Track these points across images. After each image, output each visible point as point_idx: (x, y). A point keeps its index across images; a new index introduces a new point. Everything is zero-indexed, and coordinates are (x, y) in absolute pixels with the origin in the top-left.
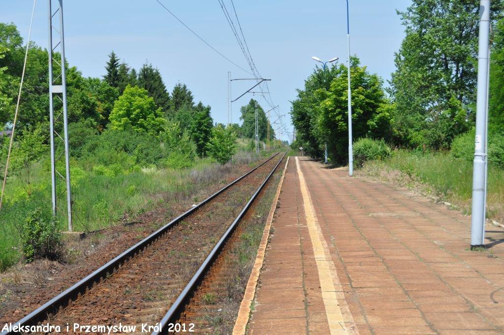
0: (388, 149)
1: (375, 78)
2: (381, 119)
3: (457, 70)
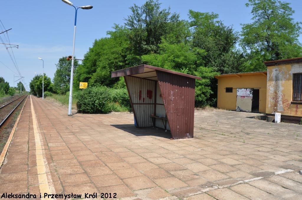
0: (52, 94)
1: (49, 78)
2: (50, 87)
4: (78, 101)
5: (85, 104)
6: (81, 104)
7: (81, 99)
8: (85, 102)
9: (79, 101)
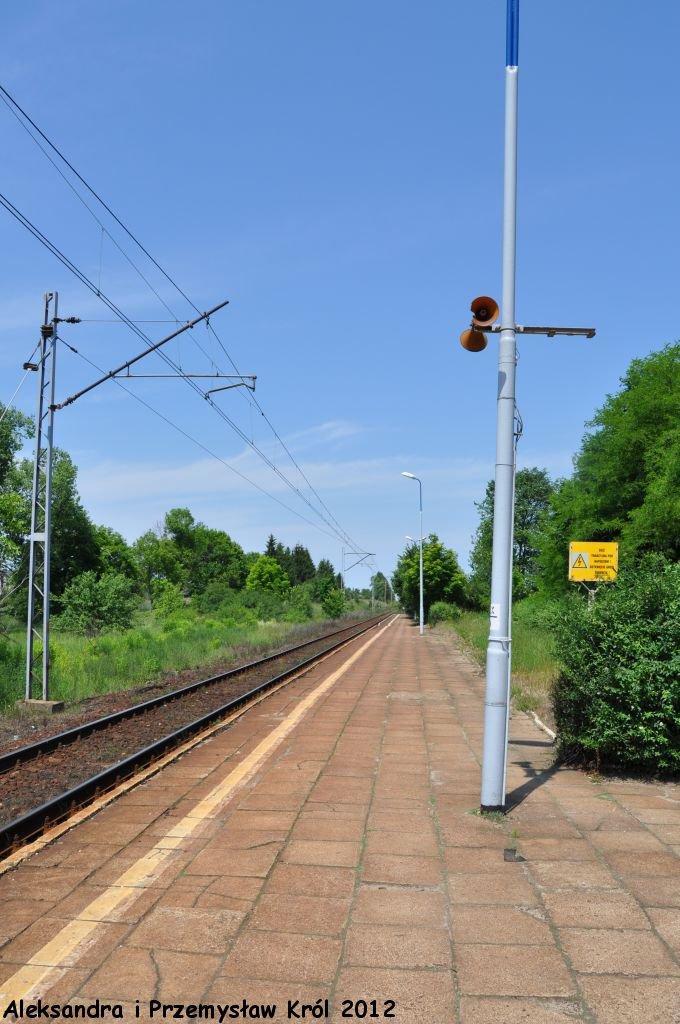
0: (459, 611)
1: (451, 552)
2: (455, 586)
3: (521, 549)
4: (563, 675)
5: (618, 703)
6: (584, 701)
7: (589, 658)
8: (615, 683)
9: (570, 674)
